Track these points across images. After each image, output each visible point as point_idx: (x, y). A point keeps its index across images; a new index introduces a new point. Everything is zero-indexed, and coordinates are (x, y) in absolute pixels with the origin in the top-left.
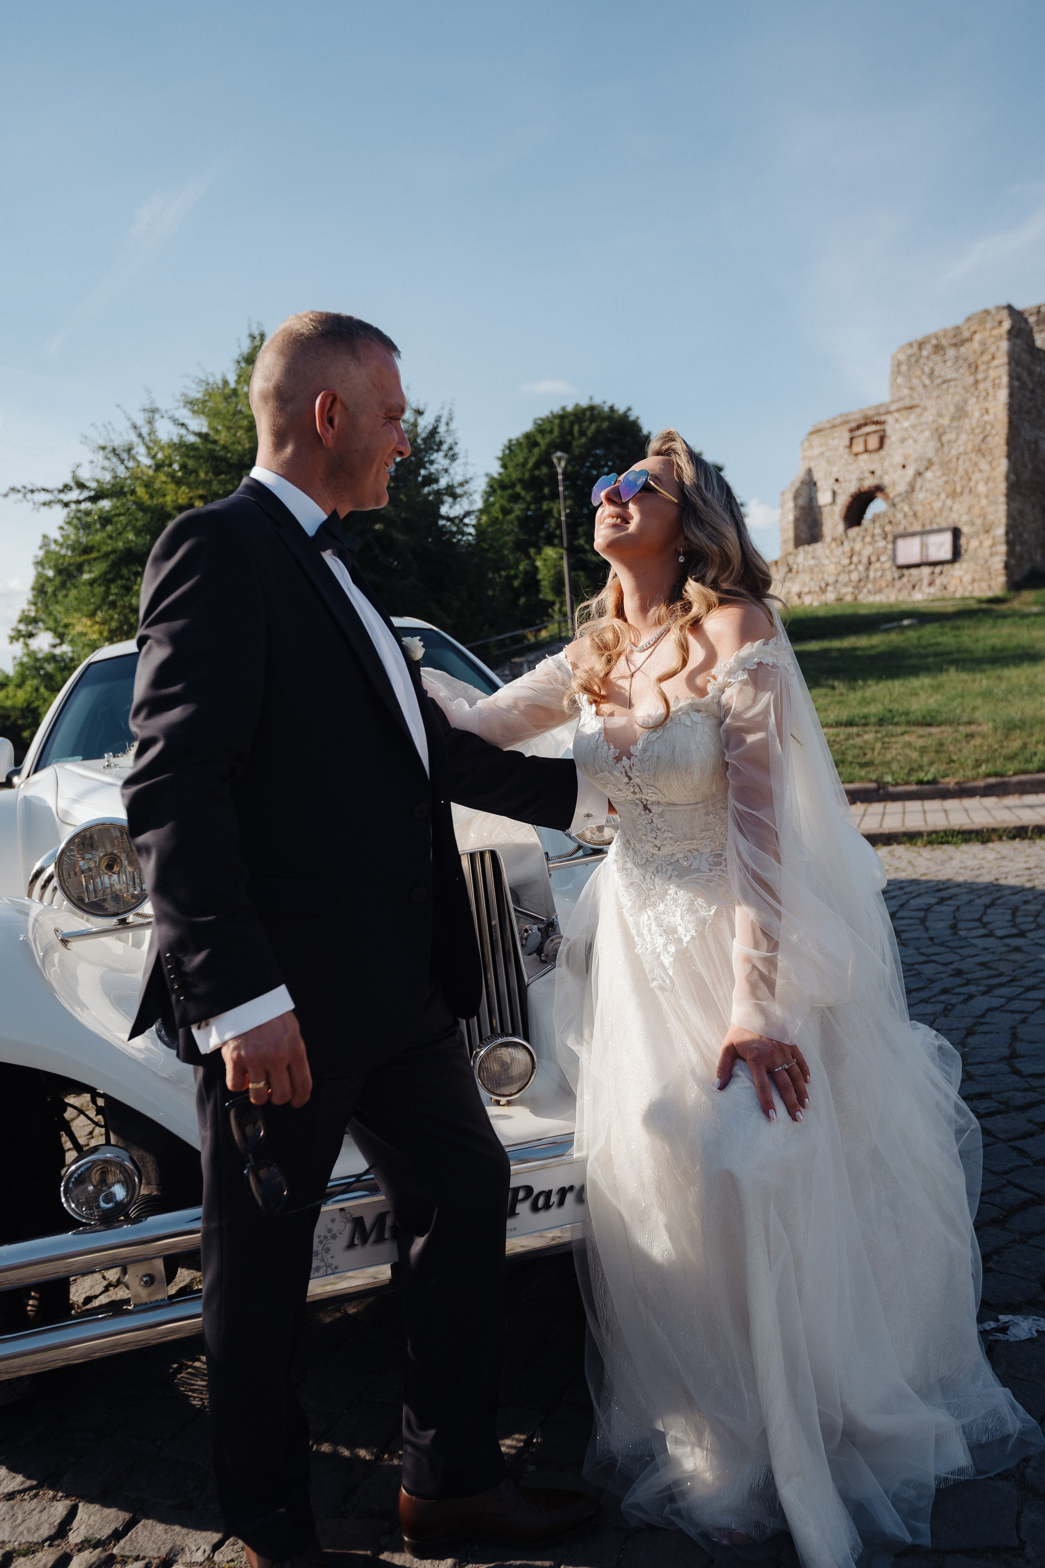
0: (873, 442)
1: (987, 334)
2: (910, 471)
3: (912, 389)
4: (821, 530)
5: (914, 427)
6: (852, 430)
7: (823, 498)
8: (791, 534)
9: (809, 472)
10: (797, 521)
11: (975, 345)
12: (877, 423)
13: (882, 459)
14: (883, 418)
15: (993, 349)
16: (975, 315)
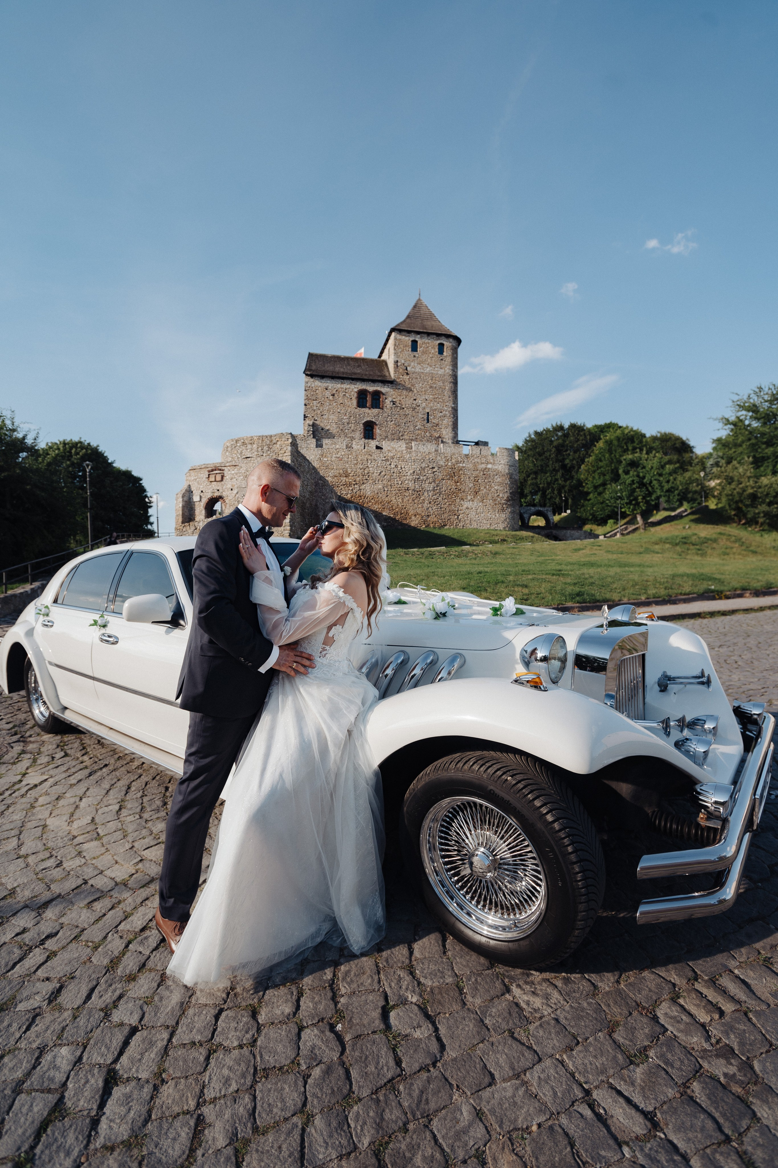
0: (219, 478)
1: (282, 442)
2: (235, 492)
3: (232, 458)
4: (194, 512)
5: (236, 474)
6: (209, 471)
7: (196, 498)
8: (181, 513)
9: (189, 486)
10: (183, 507)
11: (278, 446)
12: (220, 470)
13: (223, 485)
14: (223, 468)
15: (285, 449)
16: (278, 434)
